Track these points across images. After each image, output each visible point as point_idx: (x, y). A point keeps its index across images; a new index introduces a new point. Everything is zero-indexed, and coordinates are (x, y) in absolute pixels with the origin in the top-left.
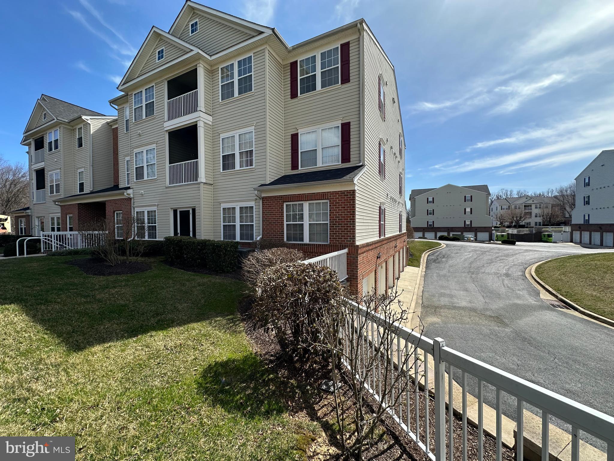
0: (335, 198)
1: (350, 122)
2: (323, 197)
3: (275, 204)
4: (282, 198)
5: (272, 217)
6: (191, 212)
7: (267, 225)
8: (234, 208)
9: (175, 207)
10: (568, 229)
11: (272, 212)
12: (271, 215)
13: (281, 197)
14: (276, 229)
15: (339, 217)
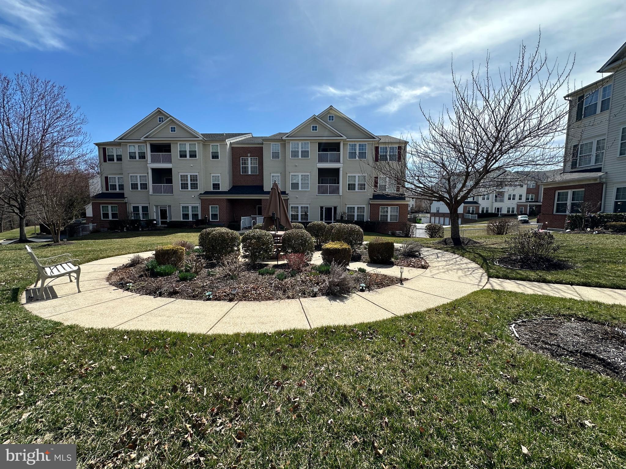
0: (401, 206)
3: (376, 207)
4: (379, 204)
6: (333, 208)
7: (372, 215)
8: (354, 208)
9: (322, 205)
10: (429, 215)
11: (375, 210)
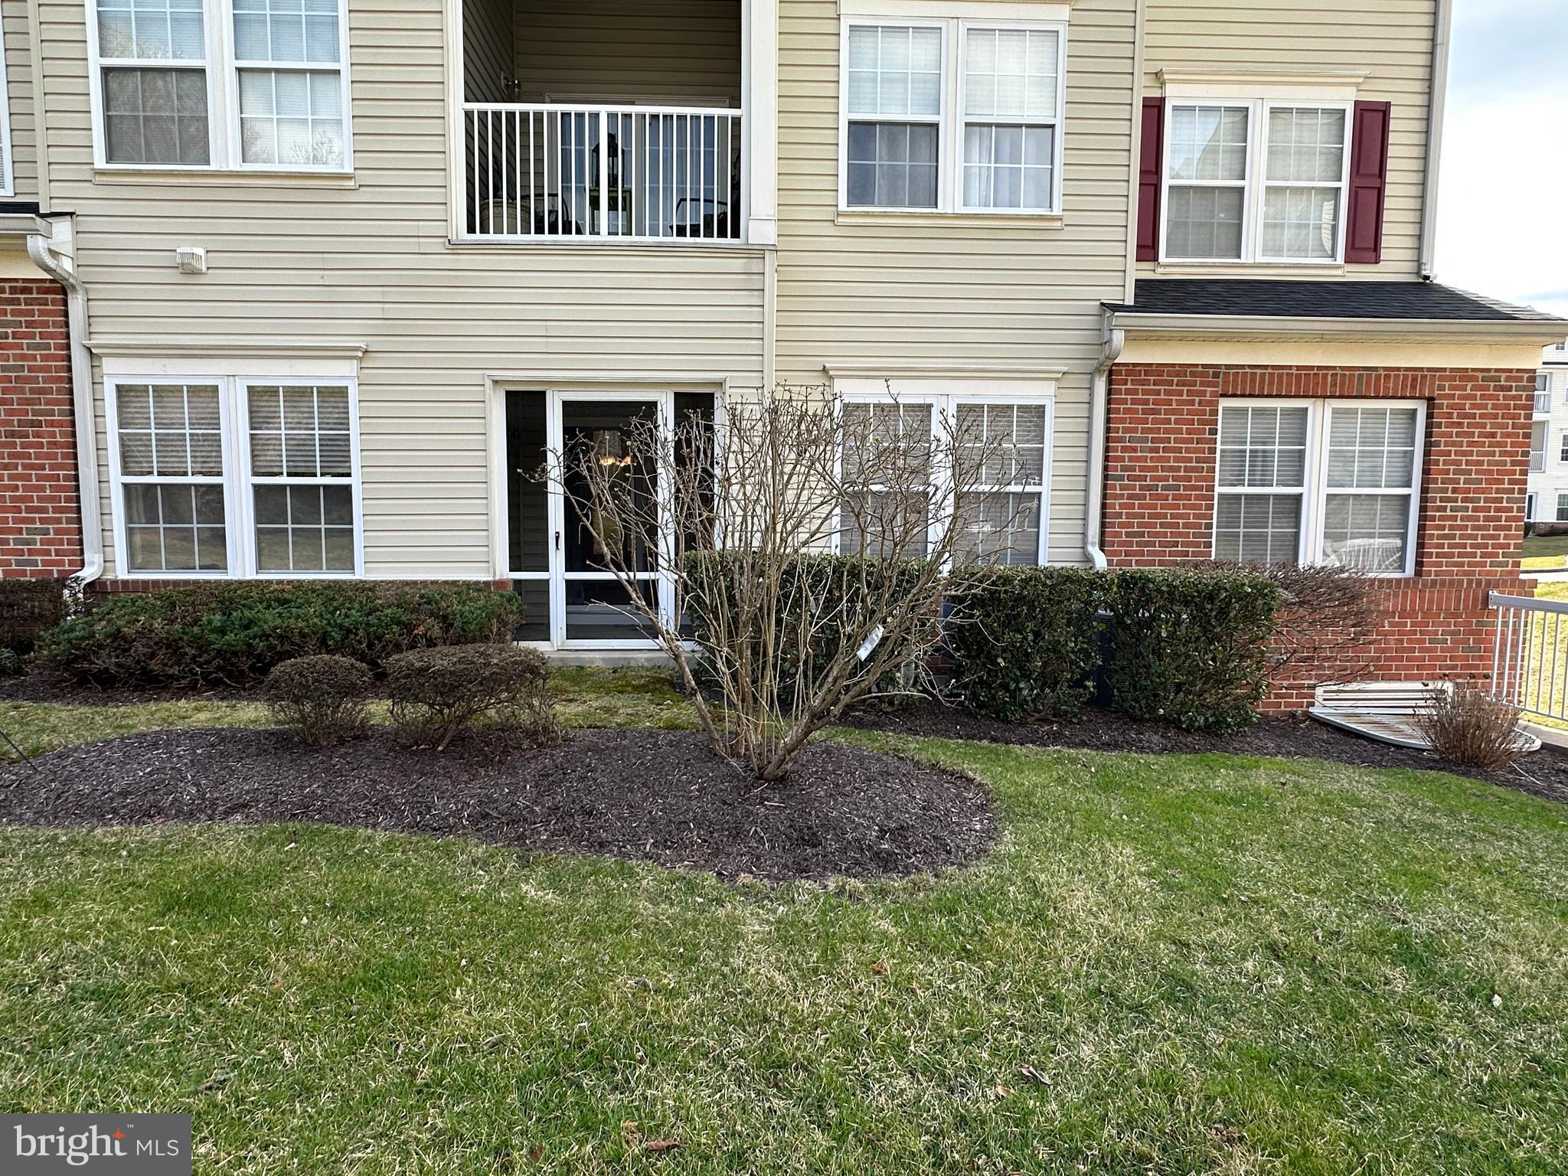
0: (1461, 397)
1: (1388, 104)
2: (1413, 387)
3: (1180, 403)
4: (1216, 375)
5: (1160, 459)
7: (1130, 497)
8: (919, 411)
9: (525, 374)
11: (1162, 440)
12: (1156, 450)
13: (1214, 371)
14: (1181, 516)
15: (1469, 472)
